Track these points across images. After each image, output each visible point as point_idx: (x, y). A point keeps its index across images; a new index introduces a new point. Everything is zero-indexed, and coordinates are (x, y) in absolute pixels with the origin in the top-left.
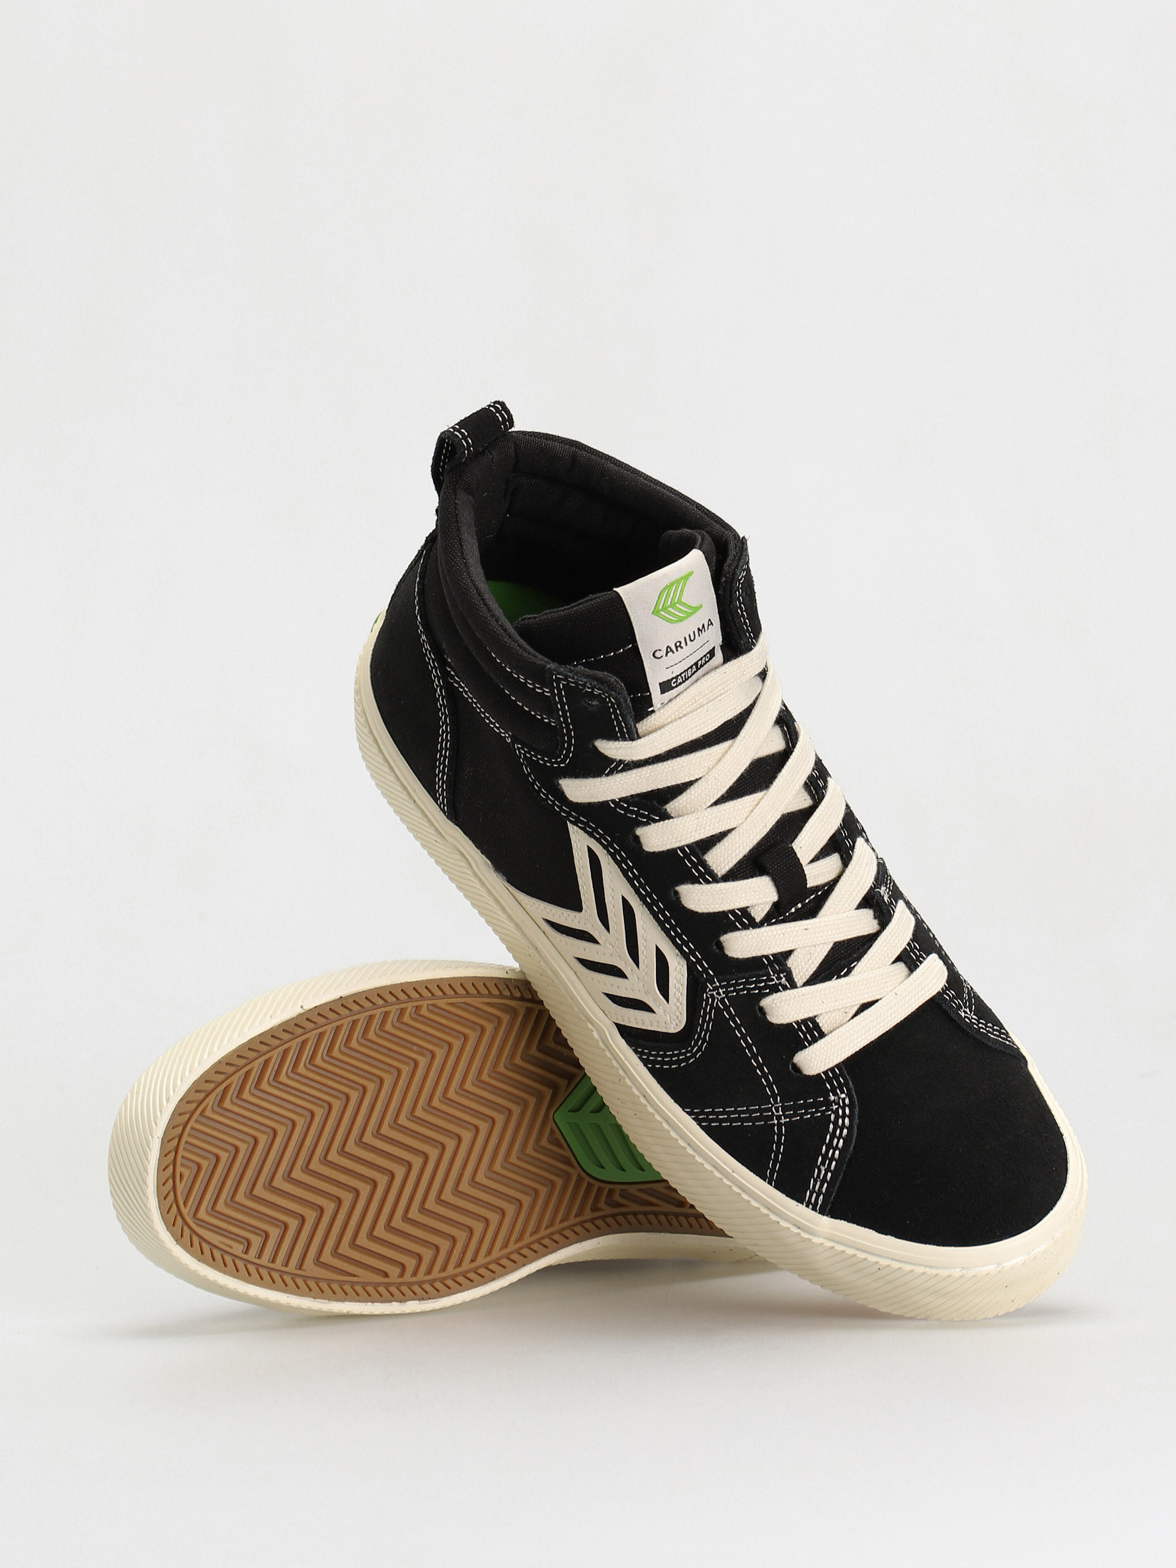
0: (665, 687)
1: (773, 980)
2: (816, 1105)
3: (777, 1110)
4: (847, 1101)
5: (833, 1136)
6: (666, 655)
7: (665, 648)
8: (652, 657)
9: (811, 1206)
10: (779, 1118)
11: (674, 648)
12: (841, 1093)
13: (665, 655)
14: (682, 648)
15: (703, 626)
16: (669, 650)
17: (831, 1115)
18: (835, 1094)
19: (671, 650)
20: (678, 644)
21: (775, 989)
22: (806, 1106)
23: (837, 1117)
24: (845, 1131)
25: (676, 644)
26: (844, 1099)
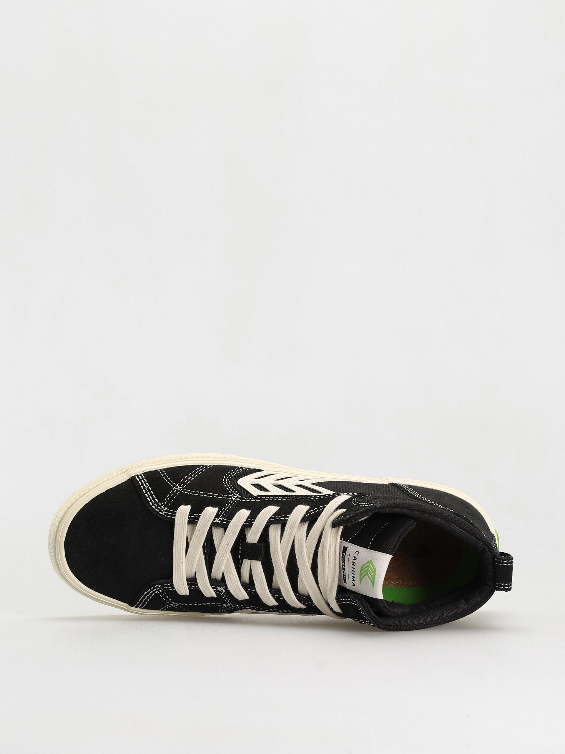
0: (345, 549)
1: (221, 518)
2: (169, 501)
3: (180, 489)
4: (160, 513)
5: (153, 499)
6: (354, 556)
7: (357, 558)
8: (358, 551)
9: (139, 475)
10: (177, 487)
11: (354, 561)
12: (165, 513)
13: (355, 555)
14: (352, 565)
15: (354, 581)
16: (355, 558)
17: (161, 504)
18: (166, 511)
19: (354, 559)
20: (354, 564)
21: (217, 516)
22: (172, 498)
23: (158, 505)
24: (151, 504)
25: (355, 563)
26: (162, 512)
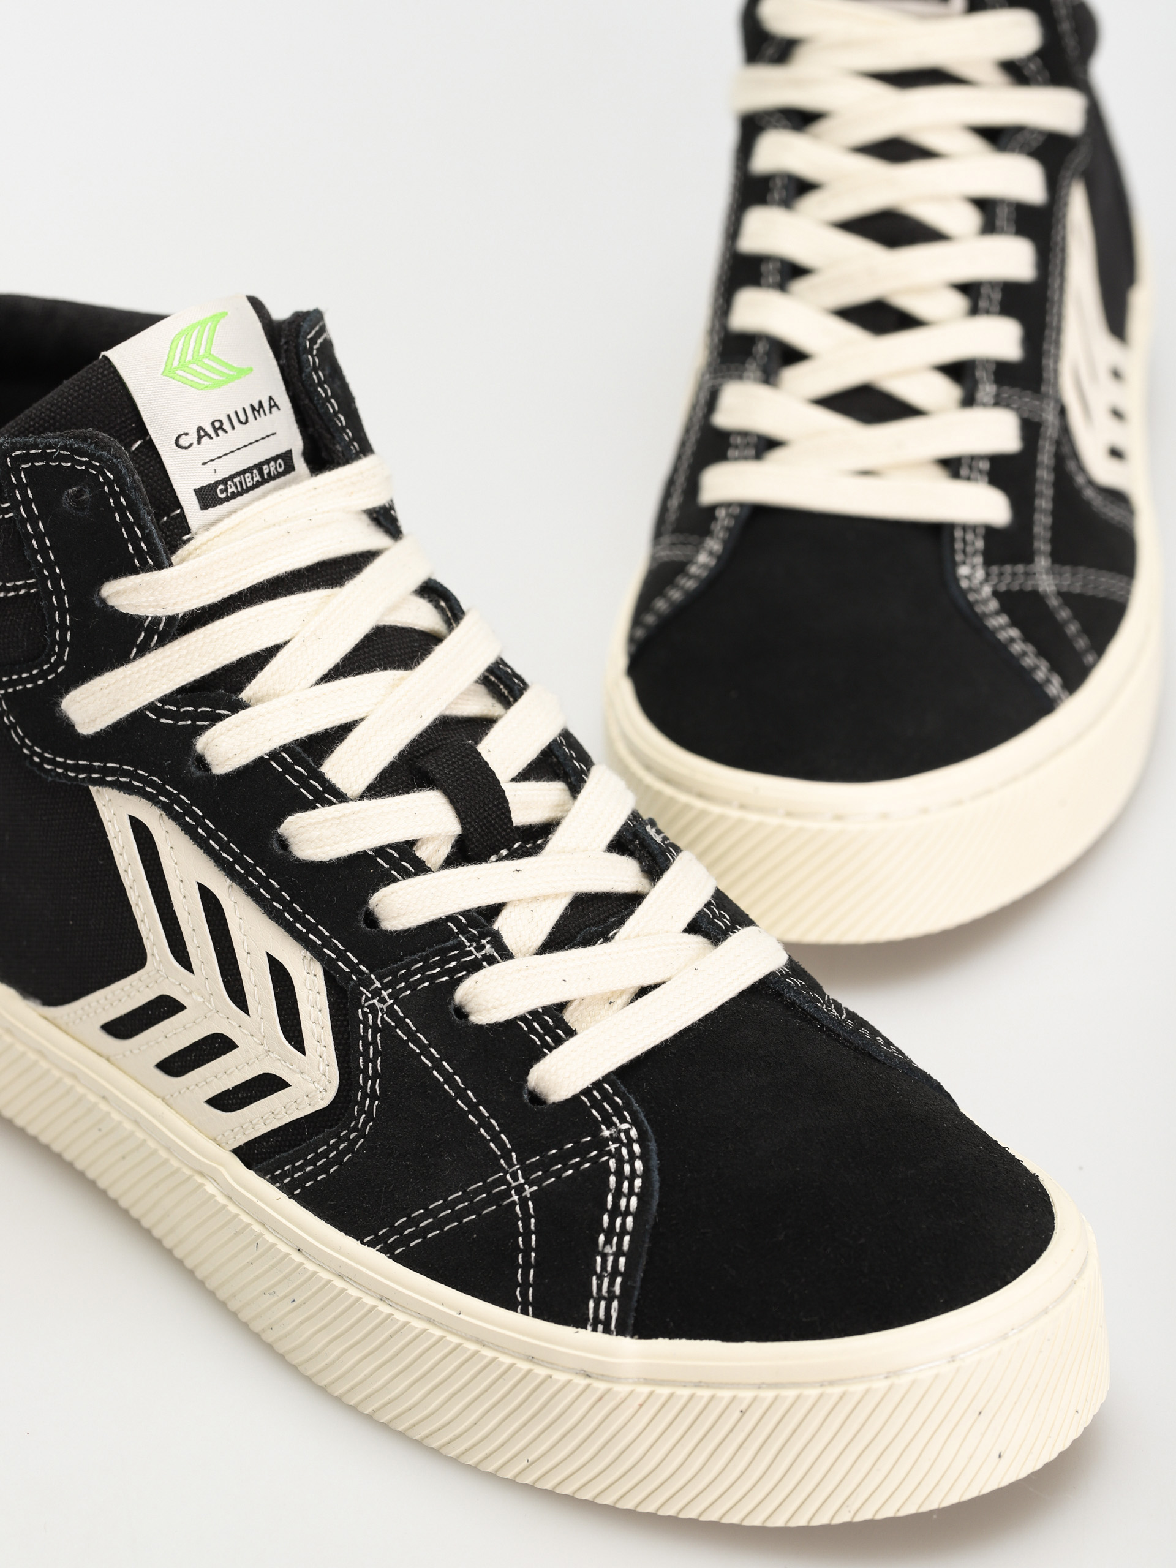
0: (208, 497)
1: (470, 953)
2: (581, 1151)
3: (515, 1177)
4: (634, 1133)
5: (618, 1194)
6: (199, 442)
7: (196, 430)
8: (174, 446)
9: (600, 1327)
10: (520, 1190)
11: (210, 431)
12: (621, 1123)
13: (195, 442)
14: (226, 432)
15: (261, 404)
16: (201, 434)
17: (608, 1161)
18: (610, 1125)
19: (207, 434)
20: (217, 425)
21: (475, 967)
22: (564, 1157)
23: (620, 1162)
24: (638, 1183)
25: (213, 424)
26: (627, 1132)
